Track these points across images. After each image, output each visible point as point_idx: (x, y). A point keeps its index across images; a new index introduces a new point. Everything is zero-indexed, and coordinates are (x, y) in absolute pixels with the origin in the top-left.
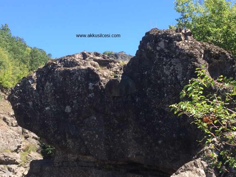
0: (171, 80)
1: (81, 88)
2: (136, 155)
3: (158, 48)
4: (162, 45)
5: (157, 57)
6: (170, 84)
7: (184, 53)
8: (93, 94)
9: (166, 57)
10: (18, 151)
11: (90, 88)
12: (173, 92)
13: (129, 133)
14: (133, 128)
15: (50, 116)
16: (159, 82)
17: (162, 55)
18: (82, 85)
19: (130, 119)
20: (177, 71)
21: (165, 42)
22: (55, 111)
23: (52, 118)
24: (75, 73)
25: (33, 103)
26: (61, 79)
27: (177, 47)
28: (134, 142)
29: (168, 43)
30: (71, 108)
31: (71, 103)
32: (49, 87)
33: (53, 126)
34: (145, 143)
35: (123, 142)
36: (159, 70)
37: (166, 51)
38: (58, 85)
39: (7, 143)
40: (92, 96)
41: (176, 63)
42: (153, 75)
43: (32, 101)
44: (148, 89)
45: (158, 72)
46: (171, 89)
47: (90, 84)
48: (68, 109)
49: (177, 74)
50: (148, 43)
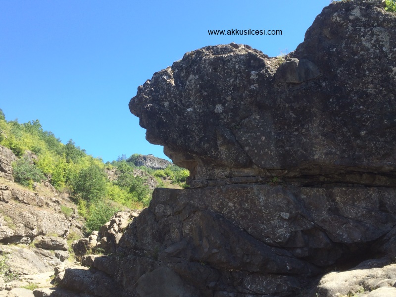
0: (374, 54)
1: (240, 80)
2: (326, 154)
3: (351, 18)
4: (356, 13)
5: (350, 28)
6: (373, 59)
7: (391, 18)
8: (256, 85)
9: (364, 26)
10: (65, 237)
11: (252, 77)
12: (378, 68)
13: (312, 128)
14: (318, 121)
15: (195, 118)
16: (356, 57)
17: (358, 25)
18: (241, 76)
19: (314, 110)
20: (383, 42)
21: (361, 9)
22: (201, 112)
23: (196, 120)
24: (231, 60)
25: (170, 104)
26: (211, 70)
27: (380, 13)
28: (322, 138)
29: (366, 10)
30: (223, 107)
31: (224, 100)
32: (193, 81)
33: (198, 132)
34: (339, 138)
35: (305, 140)
36: (354, 44)
37: (363, 19)
38: (206, 77)
39: (54, 227)
40: (255, 88)
41: (381, 32)
42: (346, 51)
43: (168, 101)
44: (339, 69)
45: (353, 47)
46: (375, 65)
47: (253, 72)
48: (219, 108)
49: (383, 46)
50: (335, 14)
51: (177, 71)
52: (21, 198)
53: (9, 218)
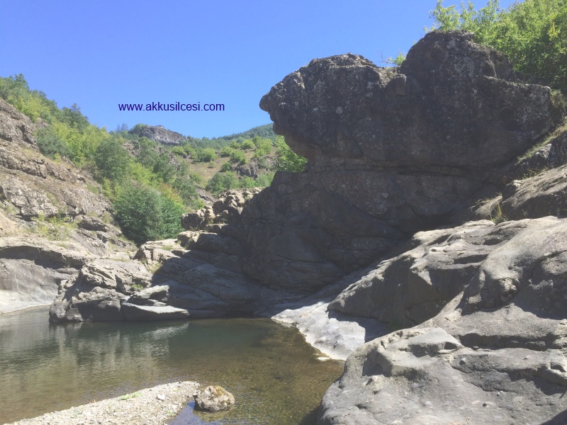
0: (462, 78)
1: (358, 88)
2: (421, 151)
3: (448, 47)
4: (452, 43)
5: (447, 55)
6: (461, 81)
7: (476, 52)
8: (371, 94)
9: (457, 55)
11: (368, 87)
12: (464, 89)
13: (412, 131)
14: (417, 126)
15: (319, 117)
16: (449, 79)
17: (453, 53)
18: (360, 85)
19: (415, 117)
20: (469, 69)
21: (456, 41)
22: (325, 112)
23: (321, 119)
24: (353, 71)
25: (299, 103)
26: (335, 78)
27: (469, 46)
28: (419, 139)
29: (460, 42)
30: (343, 109)
31: (344, 104)
32: (320, 86)
33: (322, 128)
34: (431, 140)
35: (406, 140)
36: (449, 68)
37: (457, 49)
38: (331, 84)
39: (93, 206)
40: (370, 96)
41: (469, 61)
42: (442, 73)
44: (436, 87)
45: (447, 71)
46: (462, 86)
47: (370, 83)
48: (339, 110)
49: (469, 72)
50: (437, 42)
51: (305, 75)
52: (56, 174)
53: (51, 194)
